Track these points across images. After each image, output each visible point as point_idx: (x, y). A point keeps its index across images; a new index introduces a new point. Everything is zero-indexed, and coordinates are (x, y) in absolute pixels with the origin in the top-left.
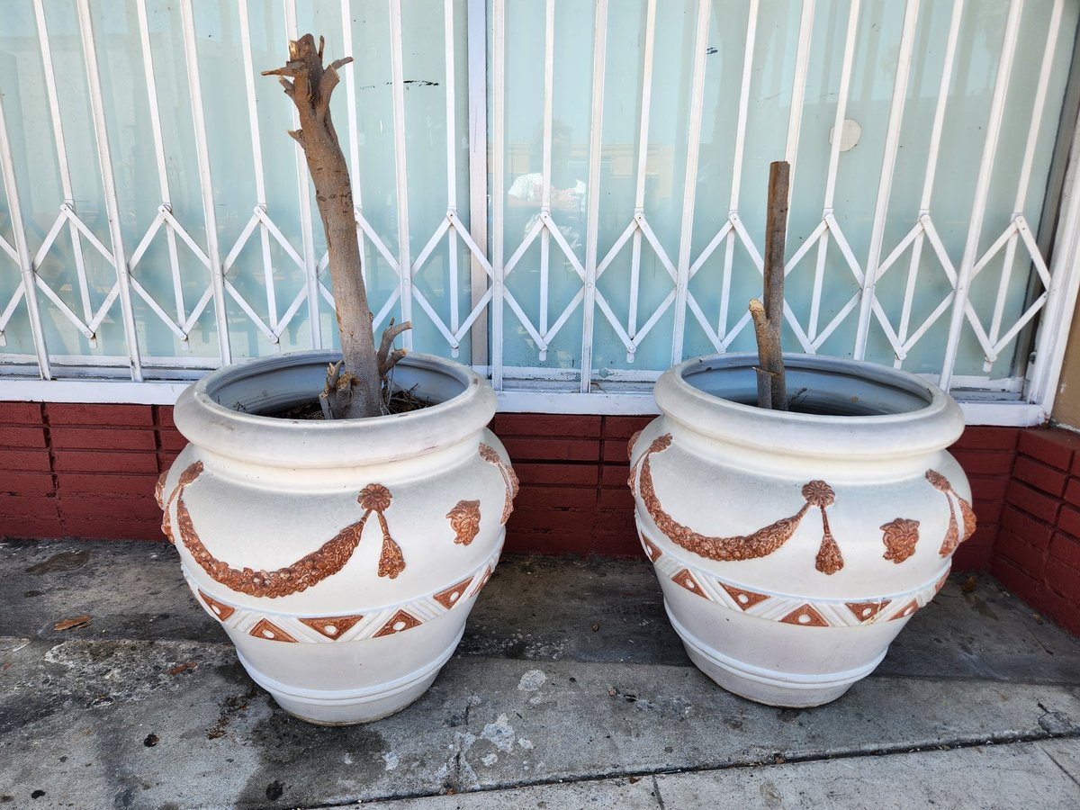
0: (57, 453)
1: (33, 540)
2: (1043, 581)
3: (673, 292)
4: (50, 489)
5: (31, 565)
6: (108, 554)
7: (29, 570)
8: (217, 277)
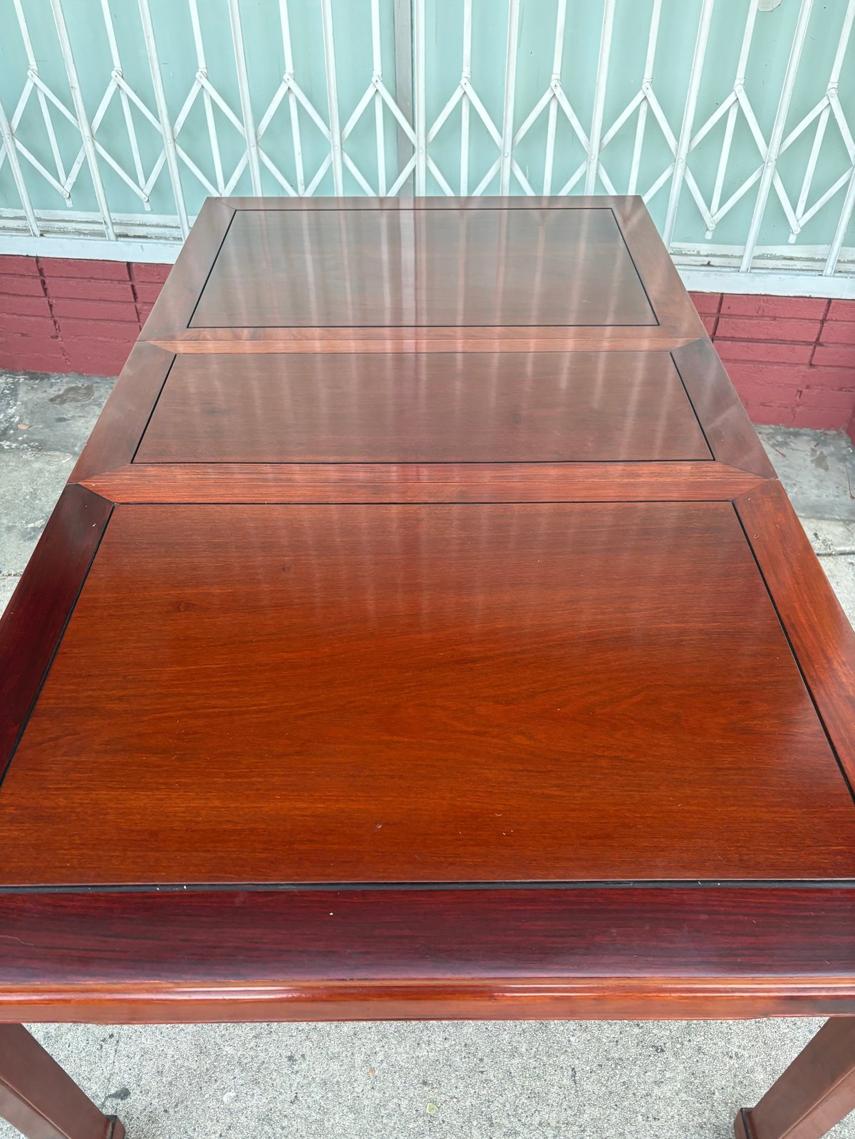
0: (53, 301)
1: (46, 374)
4: (53, 333)
5: (53, 396)
6: (107, 388)
7: (52, 400)
8: (169, 141)
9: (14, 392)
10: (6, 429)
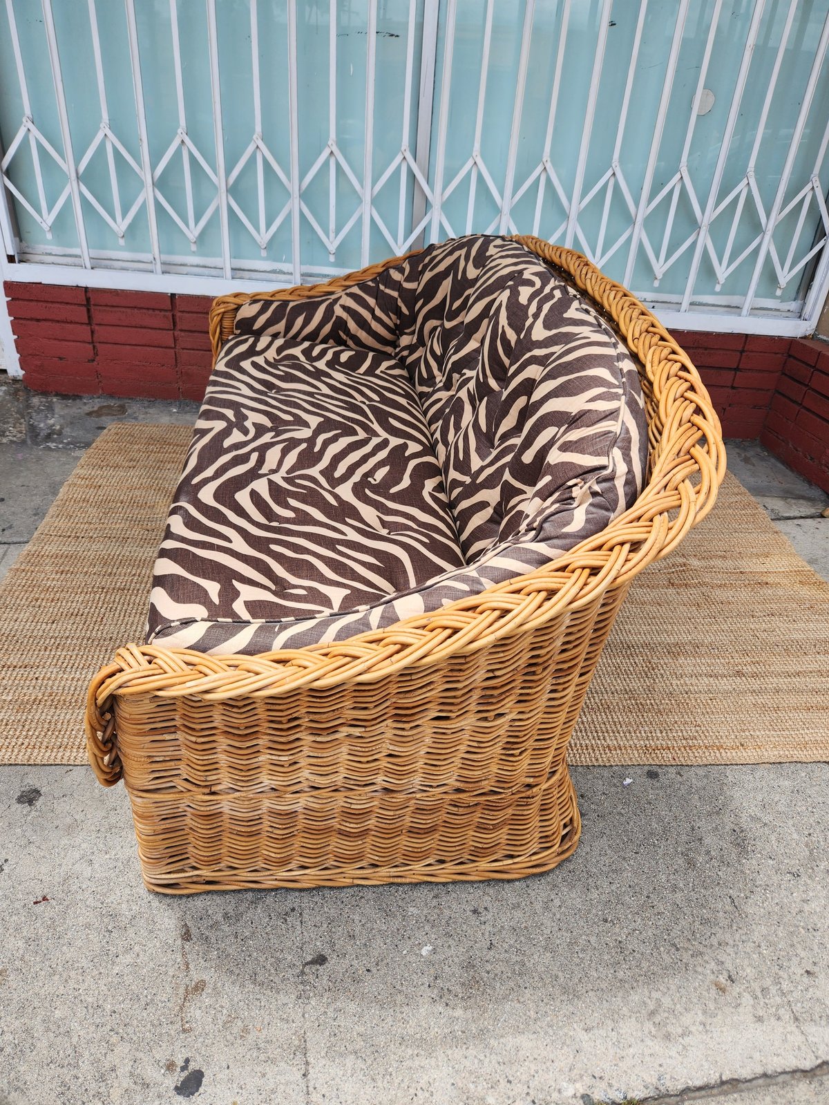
0: (97, 328)
1: (77, 396)
3: (565, 223)
4: (91, 356)
5: (88, 411)
6: (139, 407)
7: (88, 414)
8: (222, 191)
9: (50, 408)
10: (50, 434)
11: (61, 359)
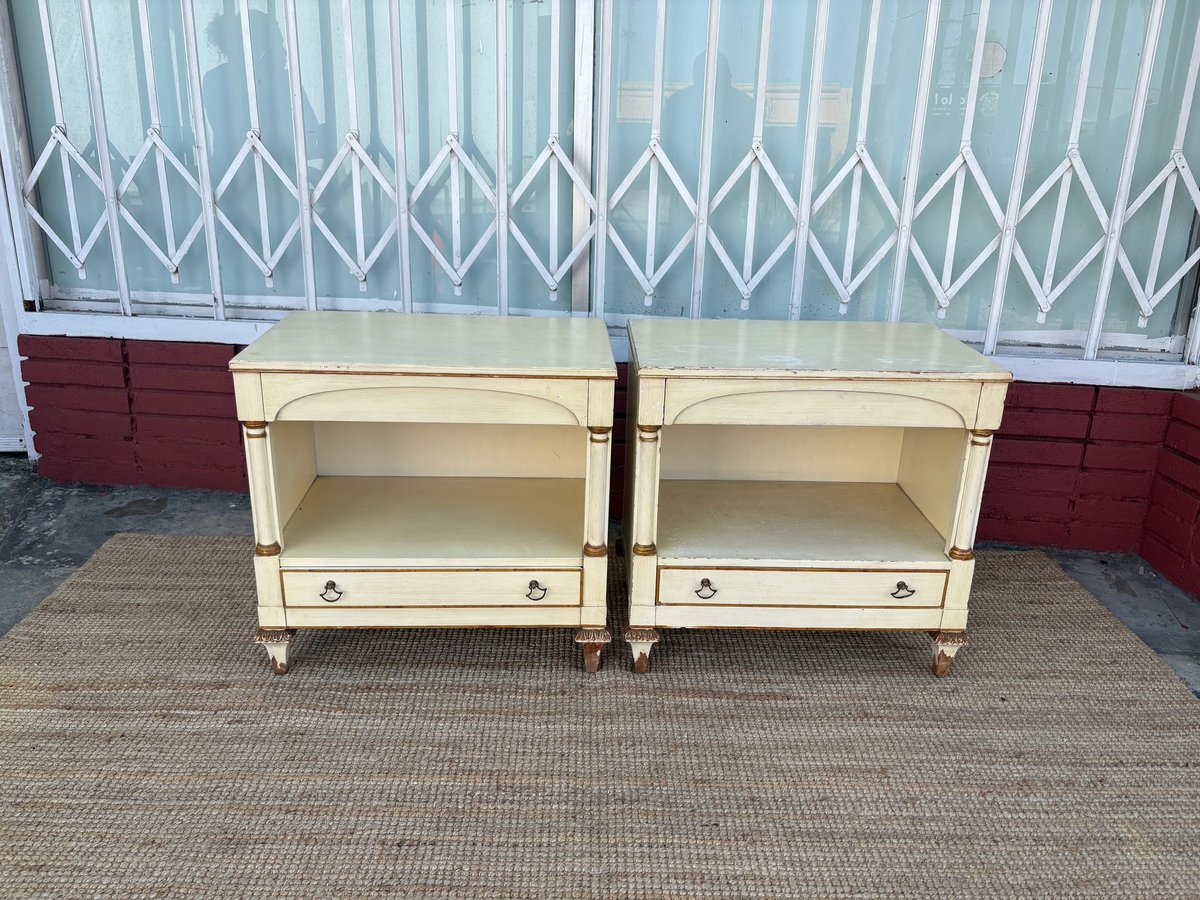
0: (135, 393)
1: (109, 487)
2: (1189, 557)
3: (793, 233)
4: (127, 434)
5: (109, 509)
6: (185, 501)
7: (107, 513)
8: (305, 208)
9: (59, 505)
10: (34, 543)
11: (88, 436)
